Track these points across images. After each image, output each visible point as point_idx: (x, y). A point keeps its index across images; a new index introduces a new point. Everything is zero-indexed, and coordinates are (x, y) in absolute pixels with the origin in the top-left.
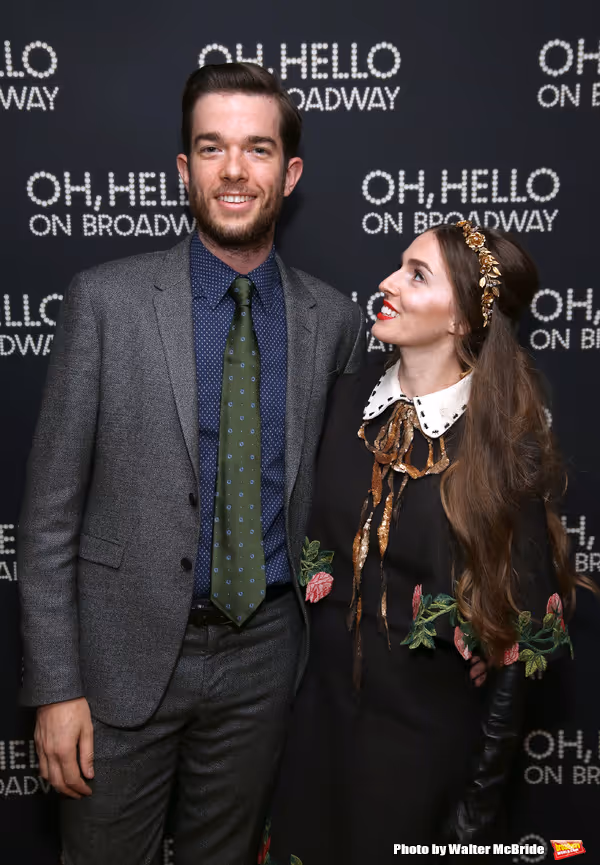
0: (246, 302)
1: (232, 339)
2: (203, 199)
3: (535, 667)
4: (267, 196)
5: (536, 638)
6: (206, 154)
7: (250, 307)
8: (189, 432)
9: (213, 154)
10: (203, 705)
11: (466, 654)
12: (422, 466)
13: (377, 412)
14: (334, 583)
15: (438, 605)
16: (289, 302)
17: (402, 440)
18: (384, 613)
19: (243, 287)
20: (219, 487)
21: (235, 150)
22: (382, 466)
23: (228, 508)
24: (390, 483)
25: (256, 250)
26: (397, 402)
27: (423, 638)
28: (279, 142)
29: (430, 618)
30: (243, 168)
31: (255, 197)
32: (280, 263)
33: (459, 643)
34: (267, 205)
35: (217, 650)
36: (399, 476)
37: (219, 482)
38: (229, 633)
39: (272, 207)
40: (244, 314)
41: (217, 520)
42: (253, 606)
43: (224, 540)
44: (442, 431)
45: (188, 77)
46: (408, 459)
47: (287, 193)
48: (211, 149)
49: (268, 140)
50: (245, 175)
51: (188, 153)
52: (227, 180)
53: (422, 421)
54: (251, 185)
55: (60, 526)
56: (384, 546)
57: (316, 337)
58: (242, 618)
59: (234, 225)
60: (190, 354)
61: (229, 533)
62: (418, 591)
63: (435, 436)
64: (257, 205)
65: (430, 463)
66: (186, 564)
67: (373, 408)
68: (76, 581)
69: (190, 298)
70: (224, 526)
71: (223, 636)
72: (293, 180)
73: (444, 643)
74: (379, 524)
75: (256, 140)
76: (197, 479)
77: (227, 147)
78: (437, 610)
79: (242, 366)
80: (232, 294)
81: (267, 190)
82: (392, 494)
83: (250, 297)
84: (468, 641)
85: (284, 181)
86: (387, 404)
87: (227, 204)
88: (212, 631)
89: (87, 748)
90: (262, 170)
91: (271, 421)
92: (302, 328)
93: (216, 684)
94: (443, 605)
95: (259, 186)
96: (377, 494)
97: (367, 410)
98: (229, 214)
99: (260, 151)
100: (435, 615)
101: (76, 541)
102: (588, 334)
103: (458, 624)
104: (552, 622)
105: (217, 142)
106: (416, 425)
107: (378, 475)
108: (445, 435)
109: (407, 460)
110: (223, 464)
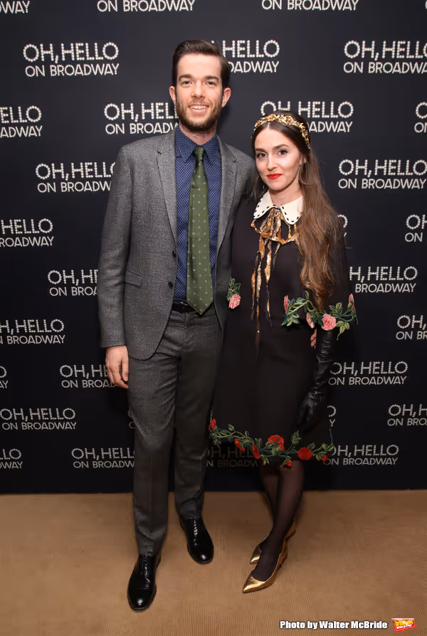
0: (201, 158)
1: (194, 175)
2: (183, 108)
3: (344, 329)
4: (214, 106)
5: (344, 315)
6: (184, 85)
7: (202, 160)
8: (173, 221)
9: (188, 85)
11: (312, 325)
12: (286, 238)
13: (261, 215)
14: (241, 300)
15: (298, 303)
16: (223, 158)
17: (275, 226)
18: (268, 310)
19: (200, 152)
20: (189, 248)
21: (199, 83)
22: (264, 239)
23: (193, 258)
24: (269, 247)
25: (208, 133)
26: (271, 209)
27: (292, 320)
28: (220, 79)
29: (295, 310)
30: (203, 91)
31: (208, 106)
32: (219, 140)
33: (309, 320)
34: (214, 111)
35: (190, 325)
36: (275, 243)
37: (189, 246)
38: (195, 318)
39: (216, 111)
40: (200, 164)
41: (188, 264)
42: (207, 305)
43: (192, 275)
44: (296, 221)
45: (176, 47)
46: (279, 235)
47: (223, 105)
48: (187, 83)
49: (215, 78)
50: (204, 95)
51: (175, 85)
52: (195, 97)
53: (286, 217)
54: (206, 100)
55: (115, 267)
56: (268, 278)
57: (236, 176)
58: (202, 311)
59: (199, 120)
60: (174, 184)
61: (194, 270)
62: (286, 299)
63: (292, 223)
64: (209, 110)
65: (289, 236)
66: (171, 285)
67: (259, 213)
68: (123, 292)
69: (174, 158)
70: (192, 267)
71: (192, 319)
72: (226, 99)
73: (303, 321)
74: (265, 267)
75: (209, 78)
76: (177, 244)
77: (195, 82)
78: (298, 305)
79: (199, 189)
80: (194, 155)
81: (214, 103)
82: (271, 252)
83: (203, 156)
84: (313, 320)
85: (222, 100)
86: (266, 210)
87: (195, 110)
88: (188, 315)
89: (126, 368)
90: (213, 93)
91: (213, 217)
92: (229, 170)
93: (190, 341)
94: (300, 303)
95: (209, 100)
96: (262, 254)
97: (256, 214)
98: (196, 115)
99: (211, 83)
100: (298, 308)
101: (123, 274)
102: (365, 182)
103: (308, 311)
104: (351, 307)
105: (189, 79)
106: (282, 218)
107: (262, 244)
108: (297, 223)
110: (191, 237)
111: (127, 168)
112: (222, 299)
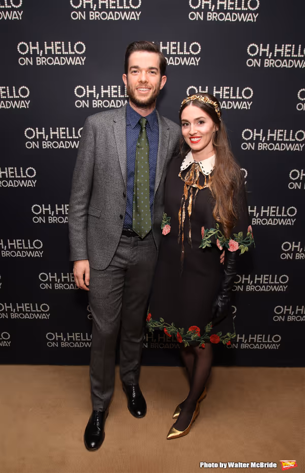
0: (144, 126)
1: (139, 139)
2: (132, 90)
3: (244, 251)
4: (154, 89)
5: (244, 241)
6: (133, 73)
7: (145, 128)
8: (123, 171)
9: (136, 73)
10: (130, 264)
11: (221, 248)
12: (202, 185)
13: (186, 168)
14: (171, 229)
15: (211, 232)
16: (160, 127)
17: (195, 177)
18: (190, 236)
19: (144, 122)
21: (144, 72)
22: (187, 186)
23: (138, 198)
24: (191, 191)
25: (150, 108)
26: (193, 163)
27: (206, 244)
28: (159, 70)
29: (209, 237)
30: (147, 77)
31: (150, 89)
32: (158, 114)
33: (218, 244)
34: (155, 92)
35: (135, 246)
36: (195, 189)
37: (135, 189)
39: (156, 92)
40: (144, 130)
41: (134, 202)
42: (147, 232)
43: (137, 210)
44: (210, 172)
45: (128, 46)
47: (161, 88)
48: (135, 72)
49: (156, 69)
50: (147, 81)
51: (126, 73)
52: (141, 82)
53: (203, 170)
54: (149, 85)
55: (81, 203)
56: (190, 213)
57: (169, 139)
58: (143, 236)
59: (143, 99)
61: (138, 206)
62: (203, 228)
63: (207, 174)
64: (151, 91)
65: (205, 184)
66: (121, 217)
68: (87, 222)
69: (125, 126)
70: (136, 204)
71: (136, 241)
72: (163, 84)
73: (214, 245)
74: (188, 206)
75: (151, 68)
76: (127, 188)
77: (141, 71)
78: (211, 234)
79: (143, 149)
80: (139, 123)
81: (154, 86)
82: (192, 195)
83: (146, 125)
84: (221, 244)
85: (160, 84)
86: (189, 164)
87: (140, 92)
88: (133, 239)
89: (87, 276)
90: (154, 79)
91: (152, 169)
92: (164, 135)
93: (134, 257)
94: (212, 232)
95: (151, 85)
96: (186, 196)
97: (182, 168)
98: (141, 95)
99: (152, 72)
100: (210, 236)
101: (87, 208)
102: (260, 145)
103: (218, 238)
104: (249, 235)
105: (137, 69)
106: (200, 171)
107: (186, 189)
109: (198, 183)
110: (136, 183)
111: (91, 132)
112: (157, 227)
